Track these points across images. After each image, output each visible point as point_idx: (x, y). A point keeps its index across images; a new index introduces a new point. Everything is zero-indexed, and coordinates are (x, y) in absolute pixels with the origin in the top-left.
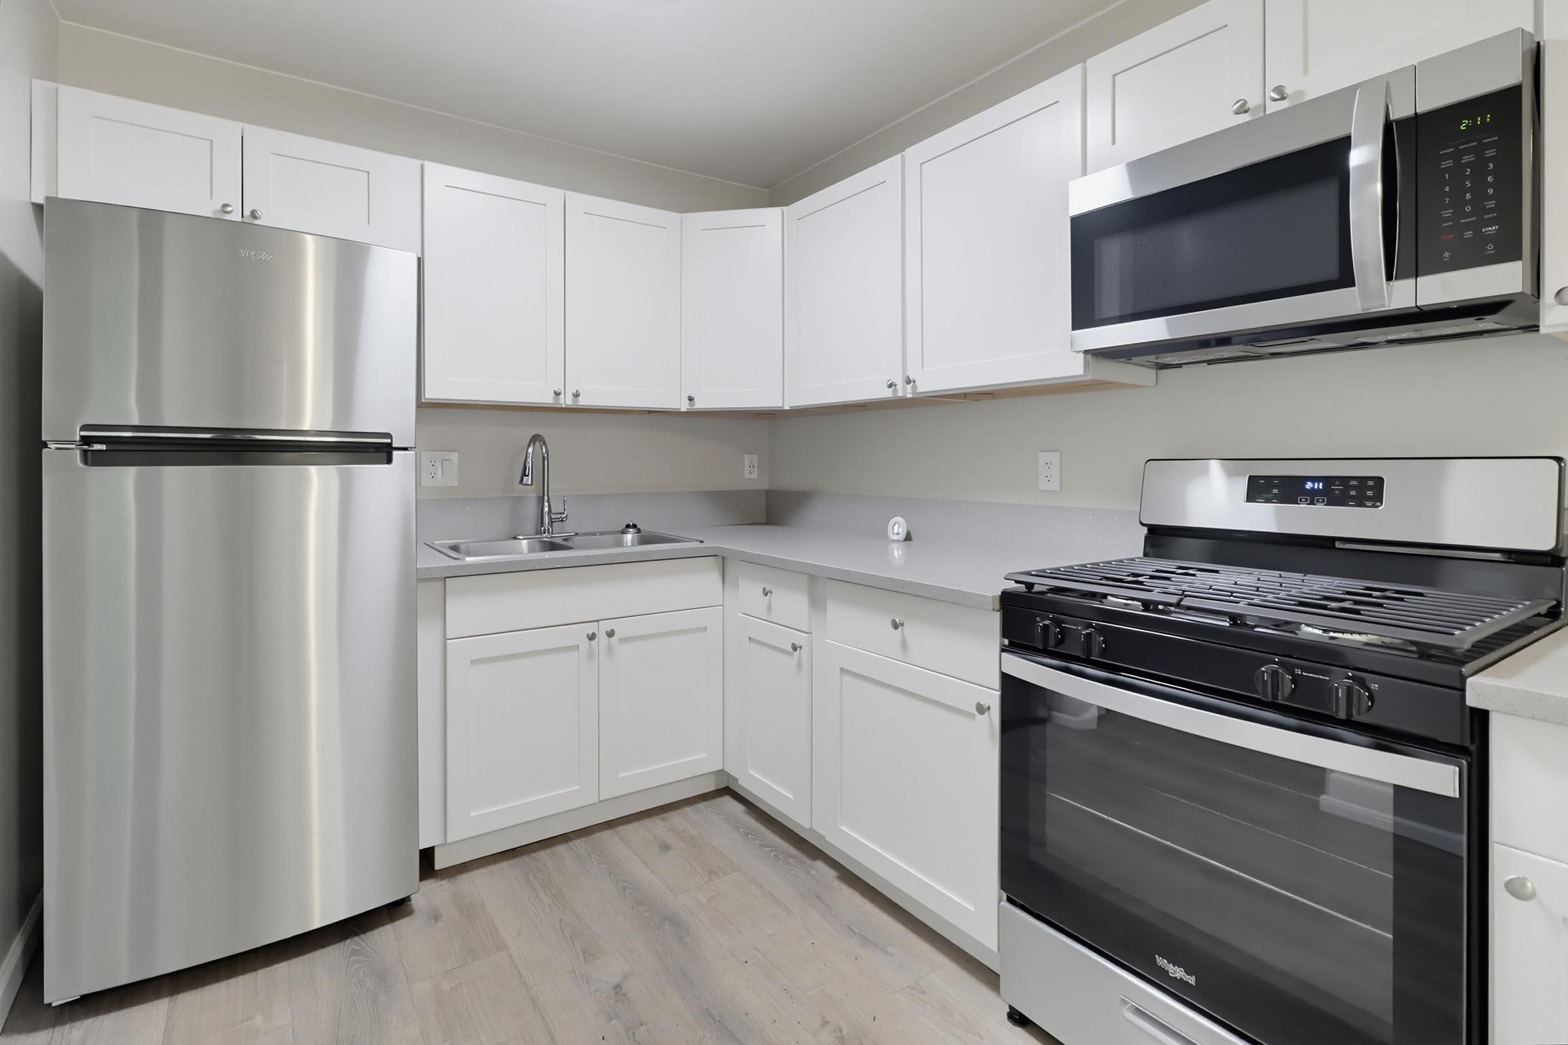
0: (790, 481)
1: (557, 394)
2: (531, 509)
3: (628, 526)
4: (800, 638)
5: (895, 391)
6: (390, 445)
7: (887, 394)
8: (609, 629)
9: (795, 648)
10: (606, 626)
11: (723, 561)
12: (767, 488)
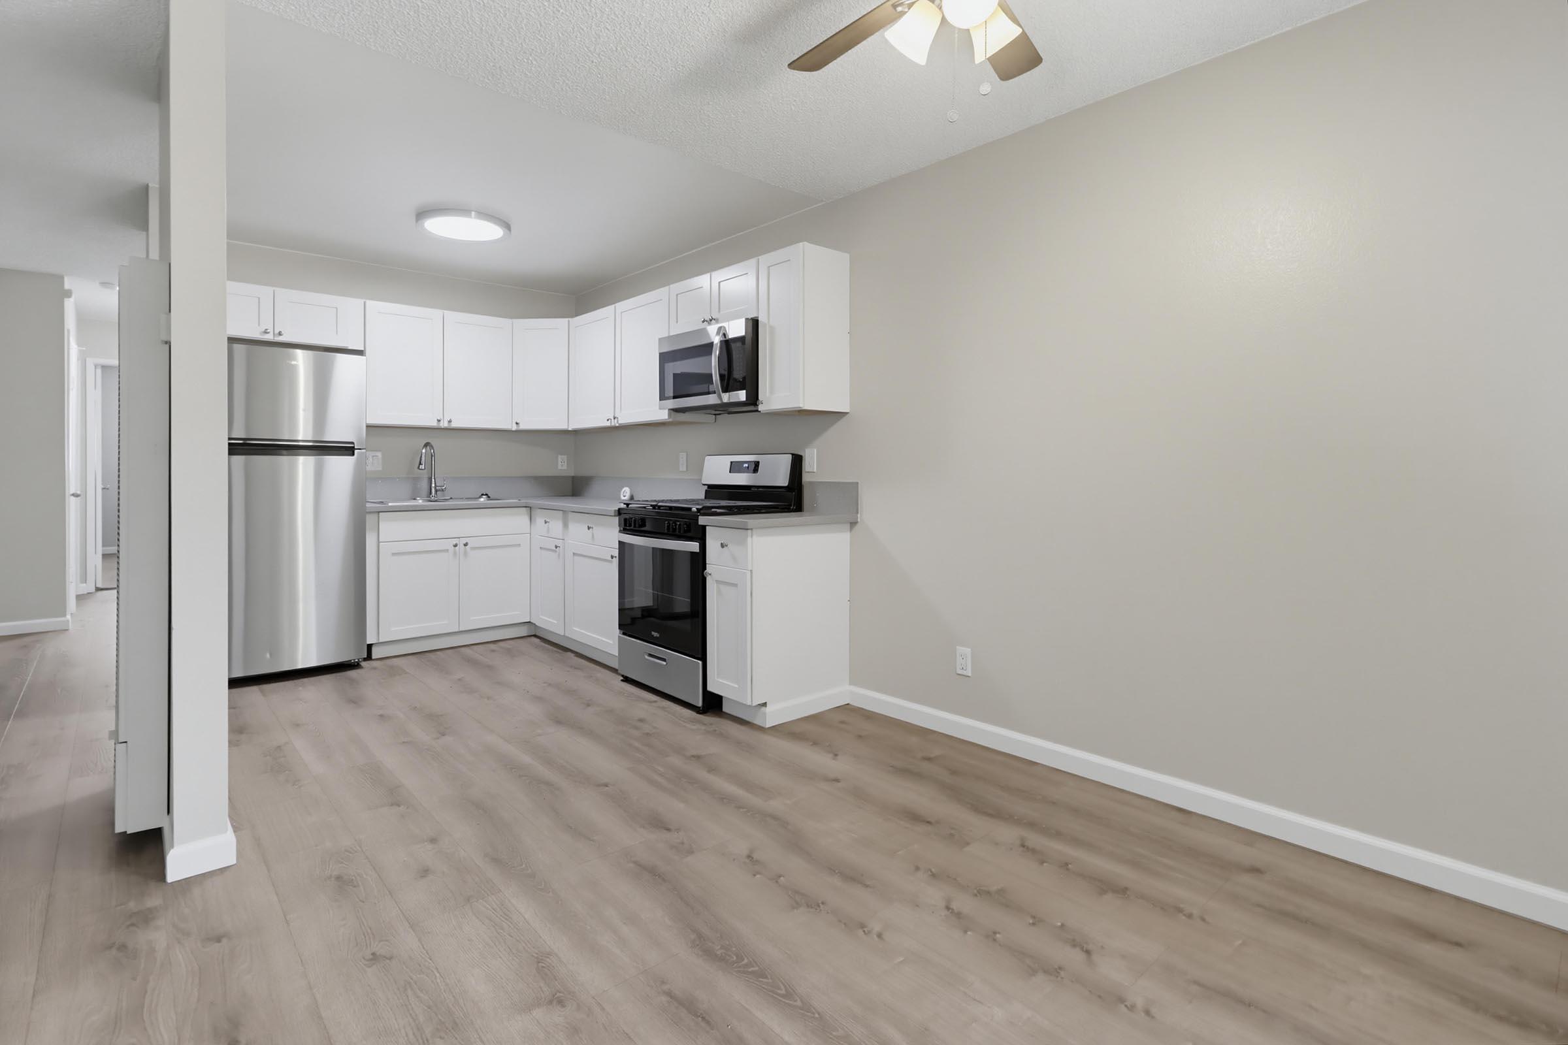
0: (584, 472)
1: (439, 421)
2: (424, 485)
3: (483, 495)
4: (559, 543)
5: (611, 422)
6: (354, 447)
7: (608, 424)
8: (465, 543)
9: (556, 547)
10: (464, 541)
11: (530, 508)
12: (573, 475)
